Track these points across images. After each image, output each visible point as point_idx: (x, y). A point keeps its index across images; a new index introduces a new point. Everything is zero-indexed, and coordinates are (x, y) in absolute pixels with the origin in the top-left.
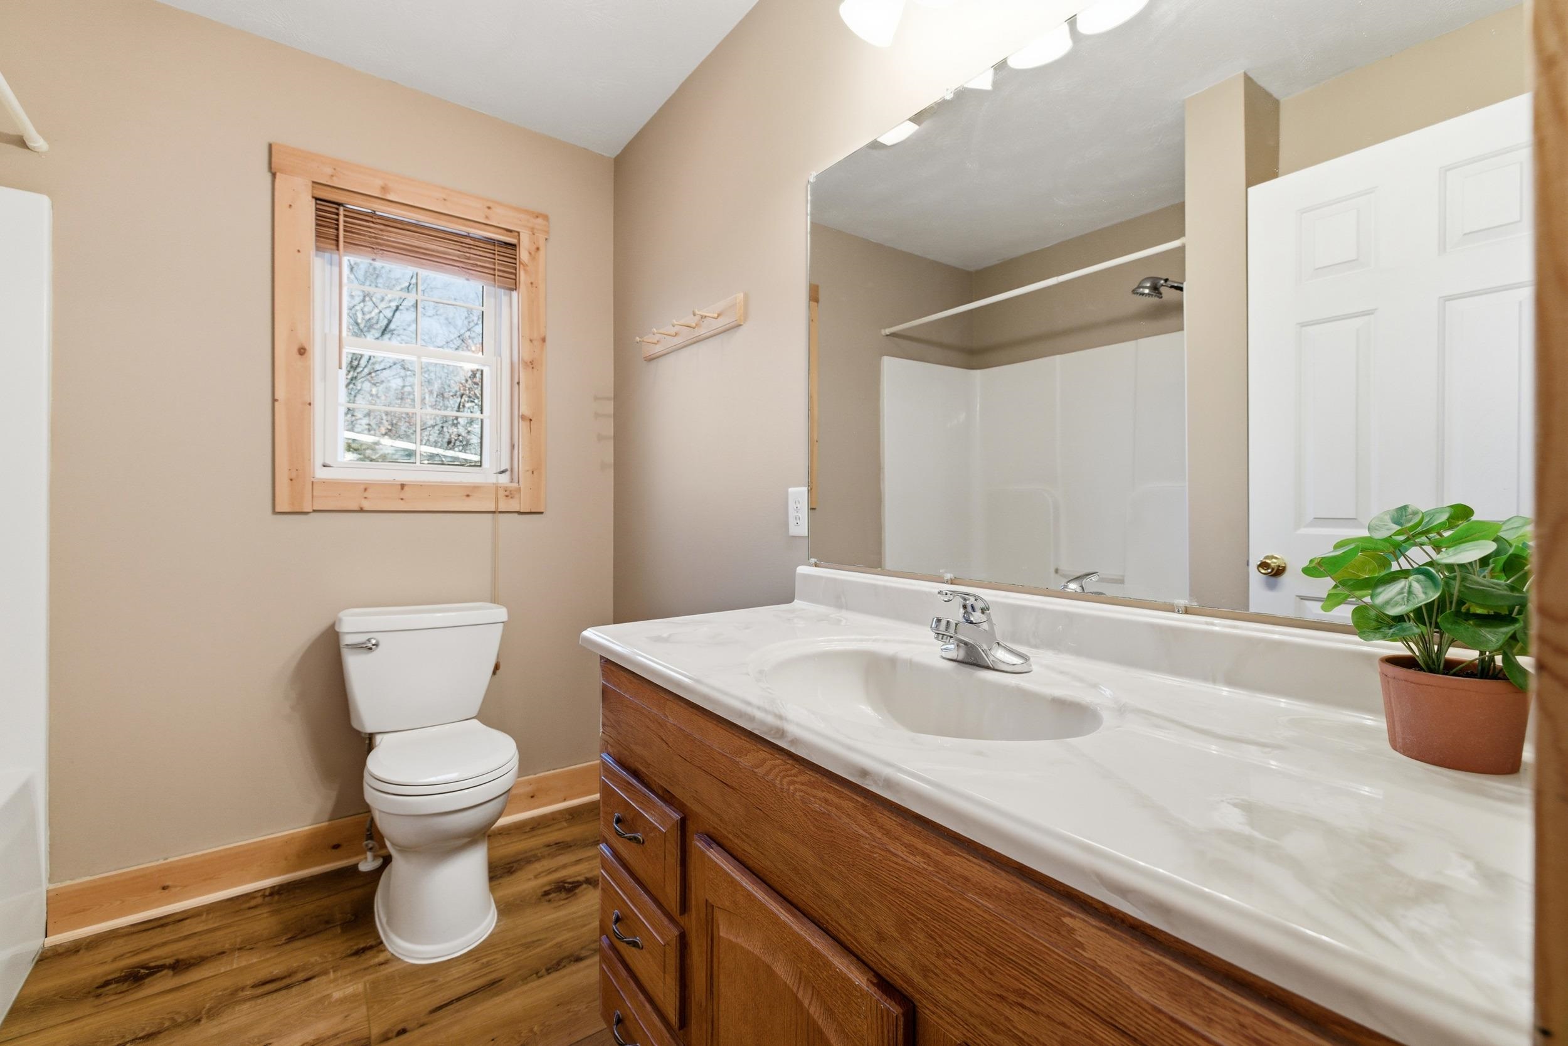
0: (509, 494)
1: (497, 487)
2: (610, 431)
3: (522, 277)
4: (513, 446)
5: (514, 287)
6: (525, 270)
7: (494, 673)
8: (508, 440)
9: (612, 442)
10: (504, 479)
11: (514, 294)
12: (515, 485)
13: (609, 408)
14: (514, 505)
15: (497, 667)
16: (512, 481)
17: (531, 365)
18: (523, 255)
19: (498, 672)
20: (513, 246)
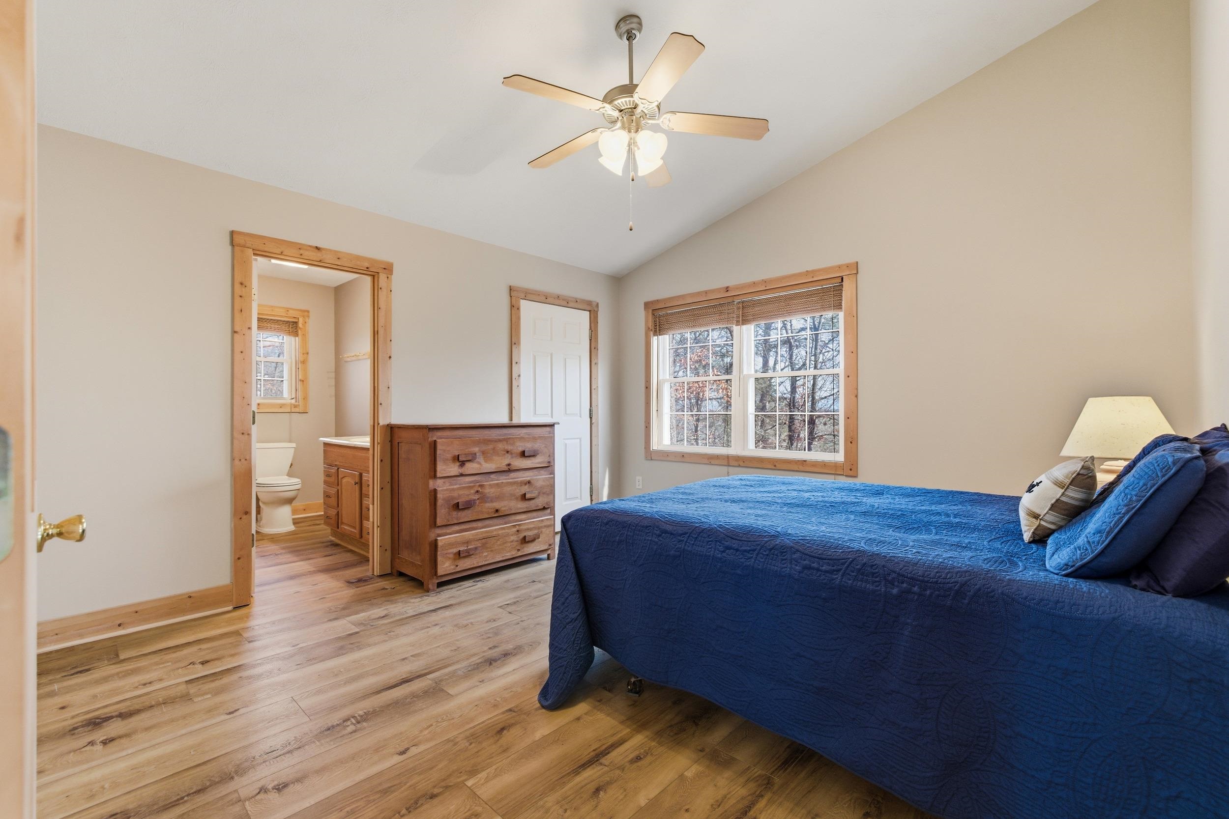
0: (295, 406)
1: (291, 404)
2: (333, 383)
3: (300, 332)
4: (296, 390)
5: (297, 335)
6: (301, 330)
7: (290, 467)
8: (295, 388)
9: (334, 387)
10: (293, 401)
11: (297, 338)
12: (297, 403)
13: (333, 375)
14: (297, 410)
15: (291, 465)
16: (296, 402)
17: (304, 362)
18: (300, 325)
19: (292, 466)
20: (296, 323)
